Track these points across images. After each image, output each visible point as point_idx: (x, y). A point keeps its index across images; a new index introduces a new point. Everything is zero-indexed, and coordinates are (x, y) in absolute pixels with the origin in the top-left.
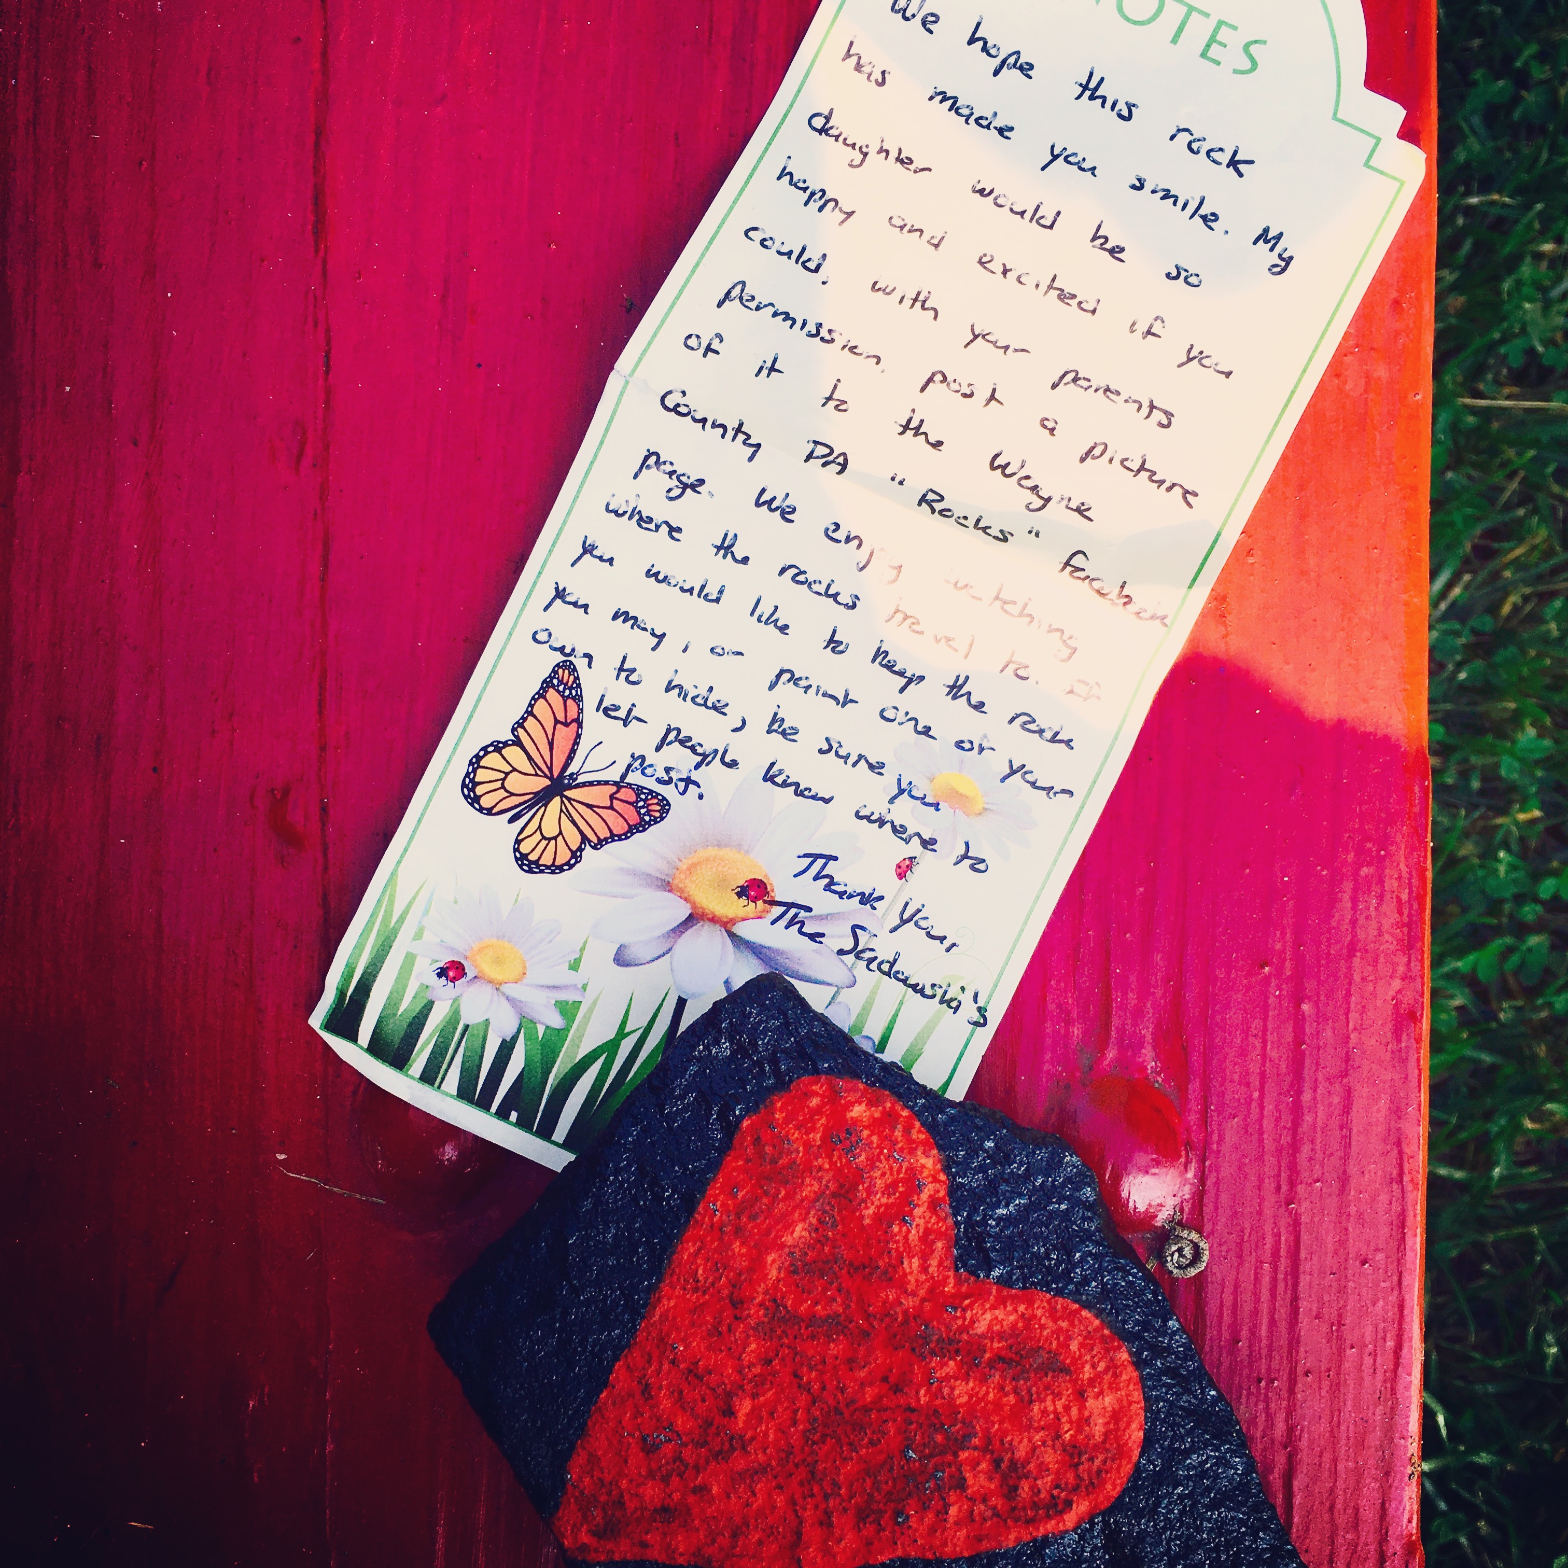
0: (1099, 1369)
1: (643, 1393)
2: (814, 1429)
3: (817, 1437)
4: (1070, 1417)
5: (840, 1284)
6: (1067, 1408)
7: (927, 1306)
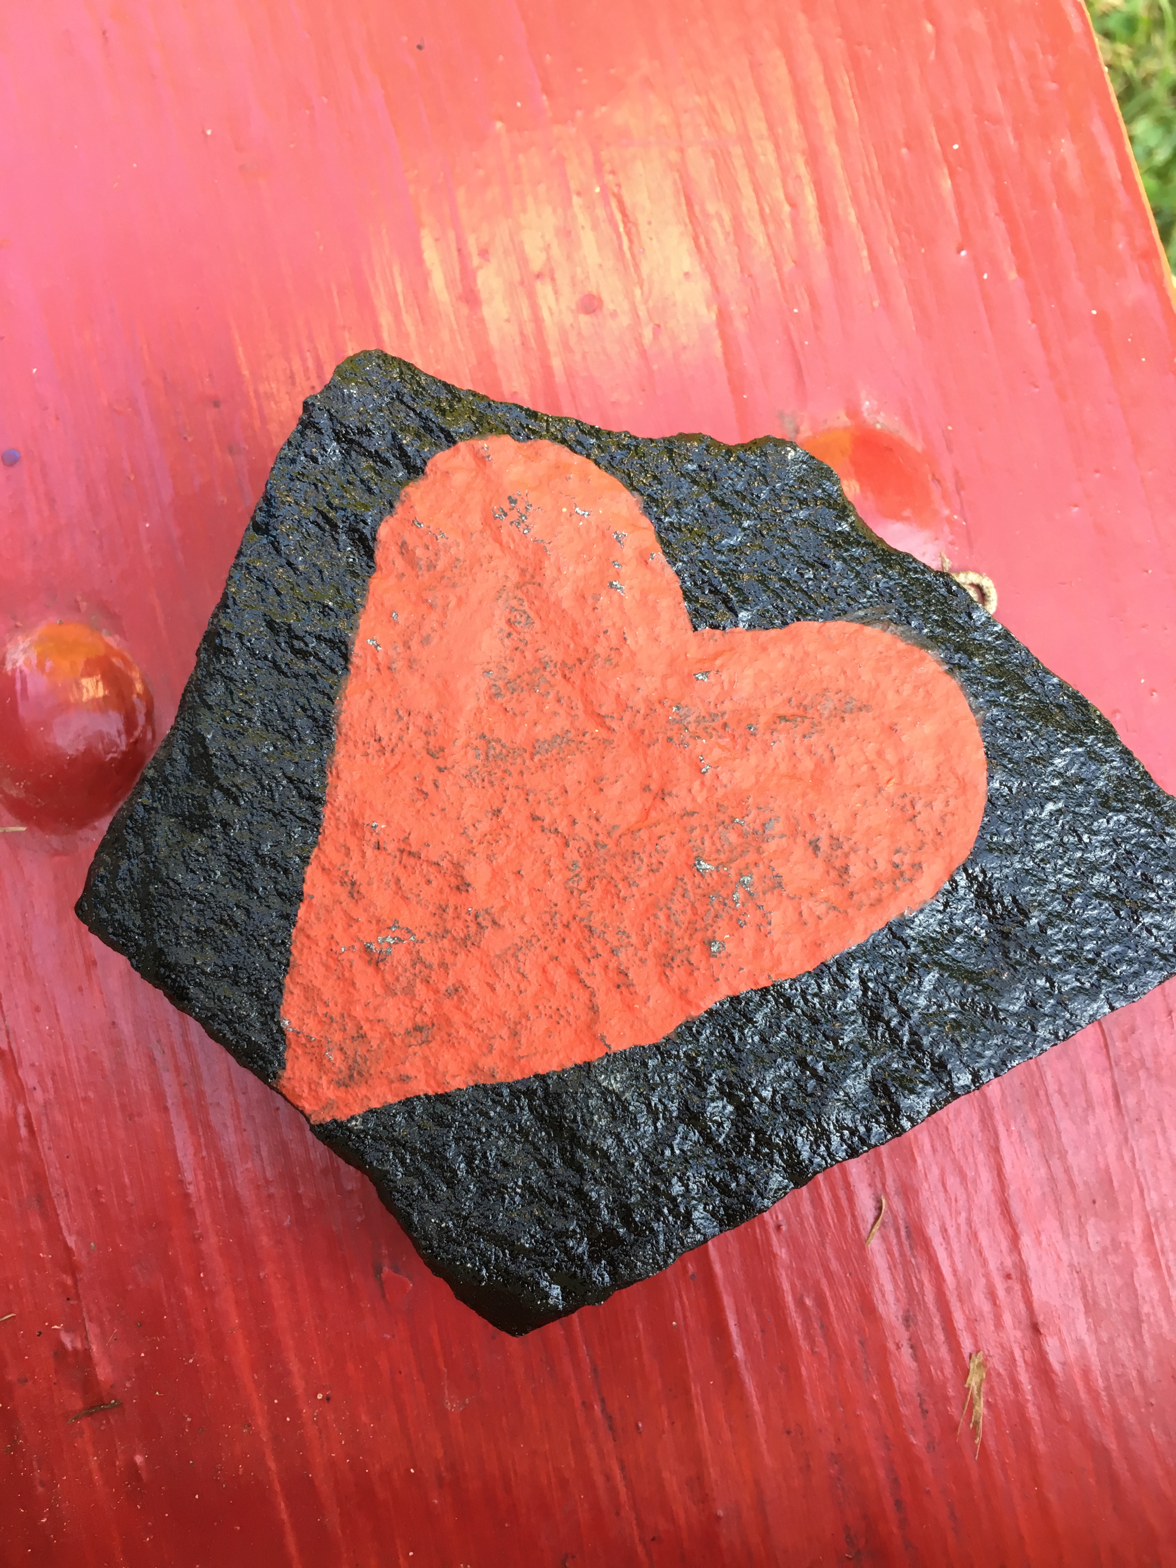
0: (905, 694)
1: (351, 895)
2: (577, 875)
3: (583, 885)
4: (887, 762)
5: (558, 692)
6: (880, 754)
7: (672, 683)
